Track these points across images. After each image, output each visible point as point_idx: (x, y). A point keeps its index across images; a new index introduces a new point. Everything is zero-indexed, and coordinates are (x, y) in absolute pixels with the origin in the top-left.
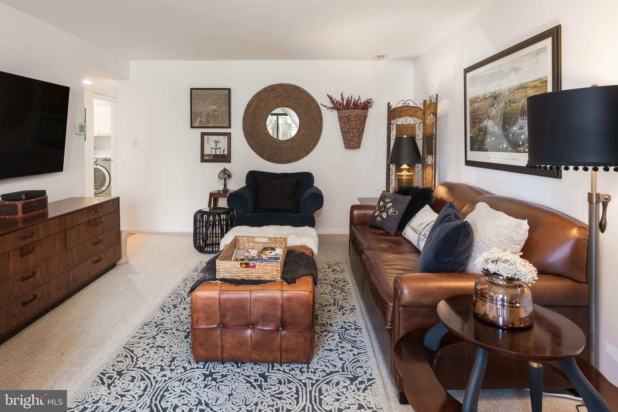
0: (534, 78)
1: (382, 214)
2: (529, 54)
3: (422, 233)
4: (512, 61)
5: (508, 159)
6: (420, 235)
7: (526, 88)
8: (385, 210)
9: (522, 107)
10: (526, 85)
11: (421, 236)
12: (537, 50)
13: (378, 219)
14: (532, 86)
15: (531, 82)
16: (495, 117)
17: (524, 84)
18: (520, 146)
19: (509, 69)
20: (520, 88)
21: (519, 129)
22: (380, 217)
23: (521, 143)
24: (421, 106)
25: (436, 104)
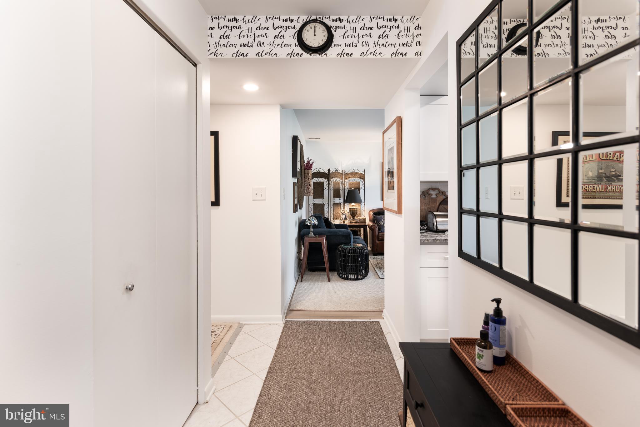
24: (342, 173)
25: (364, 174)
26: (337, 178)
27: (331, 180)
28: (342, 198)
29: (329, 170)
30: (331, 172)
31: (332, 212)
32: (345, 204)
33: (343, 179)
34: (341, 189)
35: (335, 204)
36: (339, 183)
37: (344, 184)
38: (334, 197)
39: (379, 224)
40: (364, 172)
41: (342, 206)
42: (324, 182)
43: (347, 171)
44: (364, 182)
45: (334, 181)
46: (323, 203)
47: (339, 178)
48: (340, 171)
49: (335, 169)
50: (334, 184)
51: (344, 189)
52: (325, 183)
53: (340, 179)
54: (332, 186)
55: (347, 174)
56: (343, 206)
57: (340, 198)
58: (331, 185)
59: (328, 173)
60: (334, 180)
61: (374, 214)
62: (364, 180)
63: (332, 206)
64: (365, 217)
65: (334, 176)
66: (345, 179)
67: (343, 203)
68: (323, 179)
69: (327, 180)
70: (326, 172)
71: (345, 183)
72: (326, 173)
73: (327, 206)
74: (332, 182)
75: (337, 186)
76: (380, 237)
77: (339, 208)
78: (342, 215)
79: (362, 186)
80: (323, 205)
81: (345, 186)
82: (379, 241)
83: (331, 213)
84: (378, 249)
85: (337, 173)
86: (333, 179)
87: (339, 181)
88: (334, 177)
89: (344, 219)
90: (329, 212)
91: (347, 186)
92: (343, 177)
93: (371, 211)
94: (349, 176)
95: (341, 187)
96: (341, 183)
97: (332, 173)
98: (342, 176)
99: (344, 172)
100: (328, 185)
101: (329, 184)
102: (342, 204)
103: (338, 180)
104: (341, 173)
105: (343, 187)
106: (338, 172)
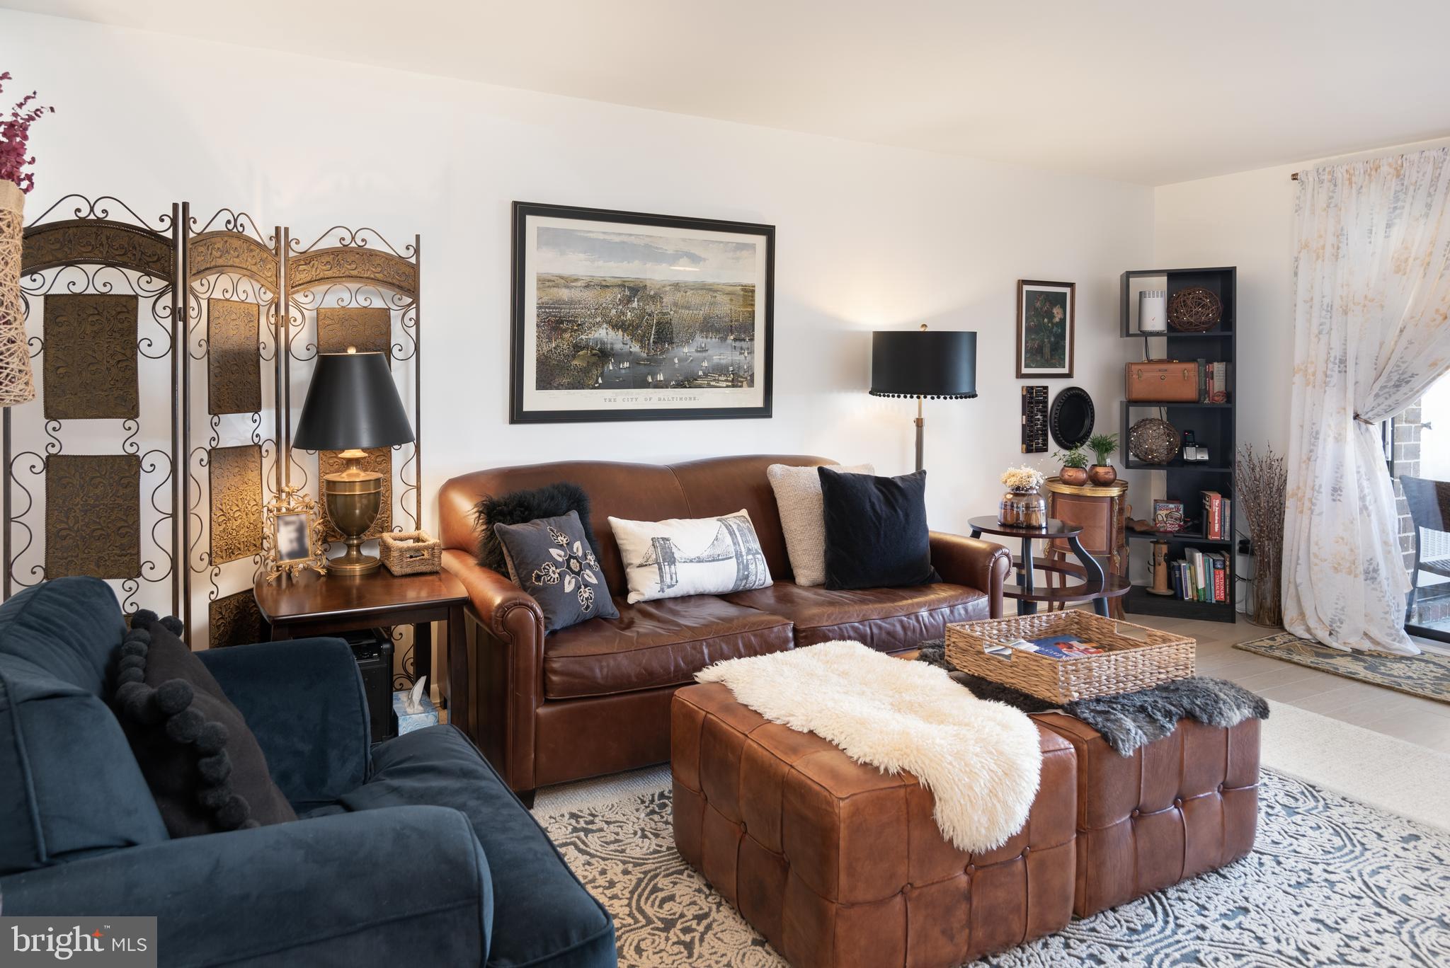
0: (732, 281)
1: (583, 578)
2: (722, 242)
3: (741, 552)
4: (684, 240)
5: (670, 398)
6: (742, 556)
7: (716, 291)
8: (581, 564)
9: (705, 319)
10: (715, 287)
11: (745, 557)
12: (737, 243)
13: (586, 595)
14: (727, 292)
15: (724, 284)
16: (629, 325)
17: (711, 285)
18: (700, 377)
19: (677, 251)
20: (702, 289)
21: (697, 351)
22: (586, 586)
23: (701, 373)
24: (271, 245)
25: (413, 260)
26: (235, 277)
27: (196, 285)
28: (267, 415)
29: (181, 214)
30: (197, 228)
31: (201, 509)
32: (288, 455)
33: (277, 285)
34: (267, 353)
35: (217, 455)
36: (252, 315)
37: (282, 322)
38: (218, 407)
39: (538, 578)
40: (417, 251)
41: (268, 462)
42: (135, 298)
43: (305, 238)
44: (412, 314)
45: (217, 295)
46: (131, 450)
47: (252, 275)
48: (260, 230)
49: (226, 216)
50: (215, 314)
51: (283, 354)
52: (144, 306)
53: (257, 286)
54: (198, 328)
55: (308, 258)
56: (278, 461)
57: (256, 407)
58: (192, 323)
59: (169, 235)
60: (217, 287)
61: (492, 512)
62: (416, 300)
63: (200, 472)
64: (418, 527)
65: (220, 262)
66: (293, 287)
67: (278, 444)
68: (134, 275)
69: (159, 284)
70: (157, 226)
71: (293, 312)
72: (153, 234)
73: (164, 466)
74: (204, 304)
75: (233, 335)
76: (555, 678)
77: (252, 475)
78: (277, 530)
79: (399, 336)
80: (129, 466)
81: (292, 331)
82: (548, 702)
83: (194, 521)
84: (543, 758)
85: (236, 243)
86: (212, 278)
87: (251, 299)
88: (220, 269)
89: (292, 555)
90: (174, 515)
91: (301, 337)
92: (277, 276)
93: (454, 483)
94: (320, 269)
95: (266, 337)
96: (264, 310)
97: (206, 238)
98: (271, 266)
99: (288, 244)
100: (168, 323)
101: (179, 314)
102: (273, 448)
103: (247, 291)
104: (262, 247)
105: (276, 338)
106: (249, 240)
